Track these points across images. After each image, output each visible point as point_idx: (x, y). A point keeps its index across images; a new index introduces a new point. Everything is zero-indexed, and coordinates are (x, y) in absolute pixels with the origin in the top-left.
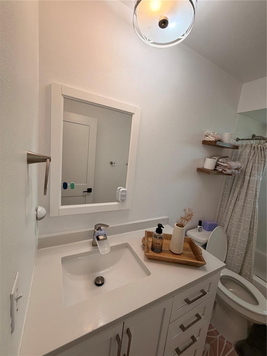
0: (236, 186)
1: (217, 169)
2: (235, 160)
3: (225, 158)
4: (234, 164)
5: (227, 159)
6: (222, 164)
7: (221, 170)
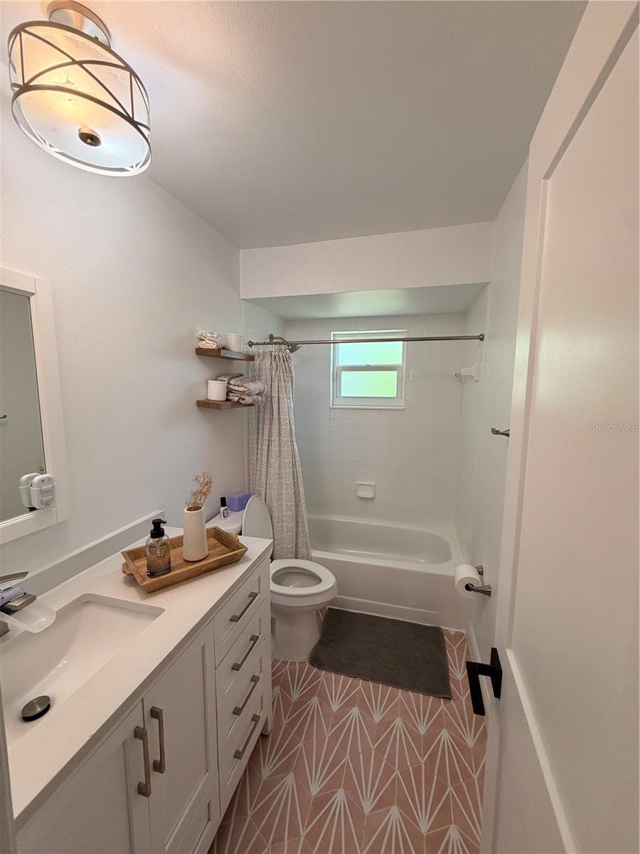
0: (263, 423)
1: (230, 398)
2: (253, 380)
3: (238, 377)
4: (254, 387)
5: (242, 378)
6: (235, 388)
7: (236, 399)
